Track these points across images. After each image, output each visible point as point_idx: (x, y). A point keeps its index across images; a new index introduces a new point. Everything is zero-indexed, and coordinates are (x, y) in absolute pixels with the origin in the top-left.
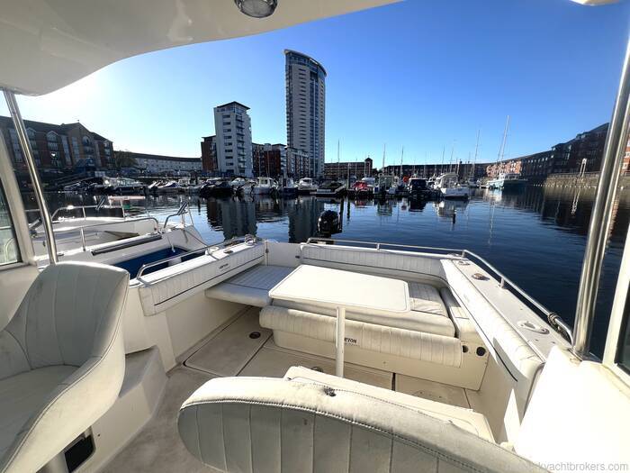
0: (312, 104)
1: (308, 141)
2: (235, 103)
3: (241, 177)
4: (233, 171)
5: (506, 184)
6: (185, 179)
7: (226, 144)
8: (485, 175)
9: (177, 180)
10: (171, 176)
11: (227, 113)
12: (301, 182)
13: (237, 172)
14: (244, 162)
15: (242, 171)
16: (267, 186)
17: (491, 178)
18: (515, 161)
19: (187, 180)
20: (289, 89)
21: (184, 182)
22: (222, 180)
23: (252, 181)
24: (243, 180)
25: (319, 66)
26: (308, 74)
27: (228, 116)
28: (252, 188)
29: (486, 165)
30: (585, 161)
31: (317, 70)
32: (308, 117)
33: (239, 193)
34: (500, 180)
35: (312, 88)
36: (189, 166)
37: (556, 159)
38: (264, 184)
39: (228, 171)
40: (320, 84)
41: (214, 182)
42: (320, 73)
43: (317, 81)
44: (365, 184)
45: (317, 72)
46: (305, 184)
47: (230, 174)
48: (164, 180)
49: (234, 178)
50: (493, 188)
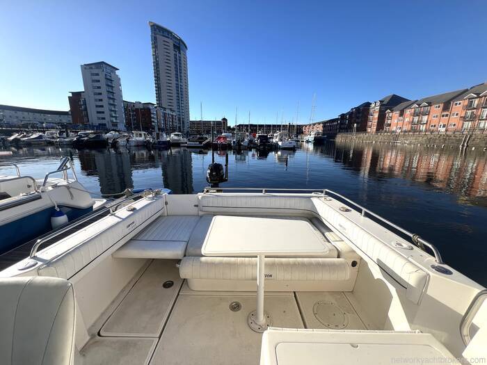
0: (177, 71)
1: (175, 101)
2: (103, 63)
3: (115, 131)
4: (105, 125)
5: (316, 139)
6: (53, 131)
7: (96, 100)
8: (302, 133)
9: (44, 132)
10: (35, 128)
11: (95, 71)
12: (172, 135)
13: (109, 126)
14: (116, 117)
15: (115, 125)
16: (142, 139)
17: (306, 135)
18: (319, 124)
19: (56, 133)
20: (156, 57)
21: (52, 134)
22: (94, 133)
23: (126, 134)
24: (117, 133)
25: (180, 40)
26: (172, 46)
27: (97, 75)
28: (128, 140)
29: (302, 126)
30: (355, 125)
31: (179, 44)
32: (174, 82)
33: (115, 145)
34: (312, 136)
35: (176, 58)
36: (57, 118)
37: (341, 124)
38: (138, 137)
39: (100, 124)
40: (182, 56)
41: (87, 135)
42: (182, 47)
43: (180, 53)
44: (225, 138)
45: (179, 46)
46: (176, 138)
47: (103, 128)
48: (27, 132)
49: (108, 131)
50: (308, 142)
